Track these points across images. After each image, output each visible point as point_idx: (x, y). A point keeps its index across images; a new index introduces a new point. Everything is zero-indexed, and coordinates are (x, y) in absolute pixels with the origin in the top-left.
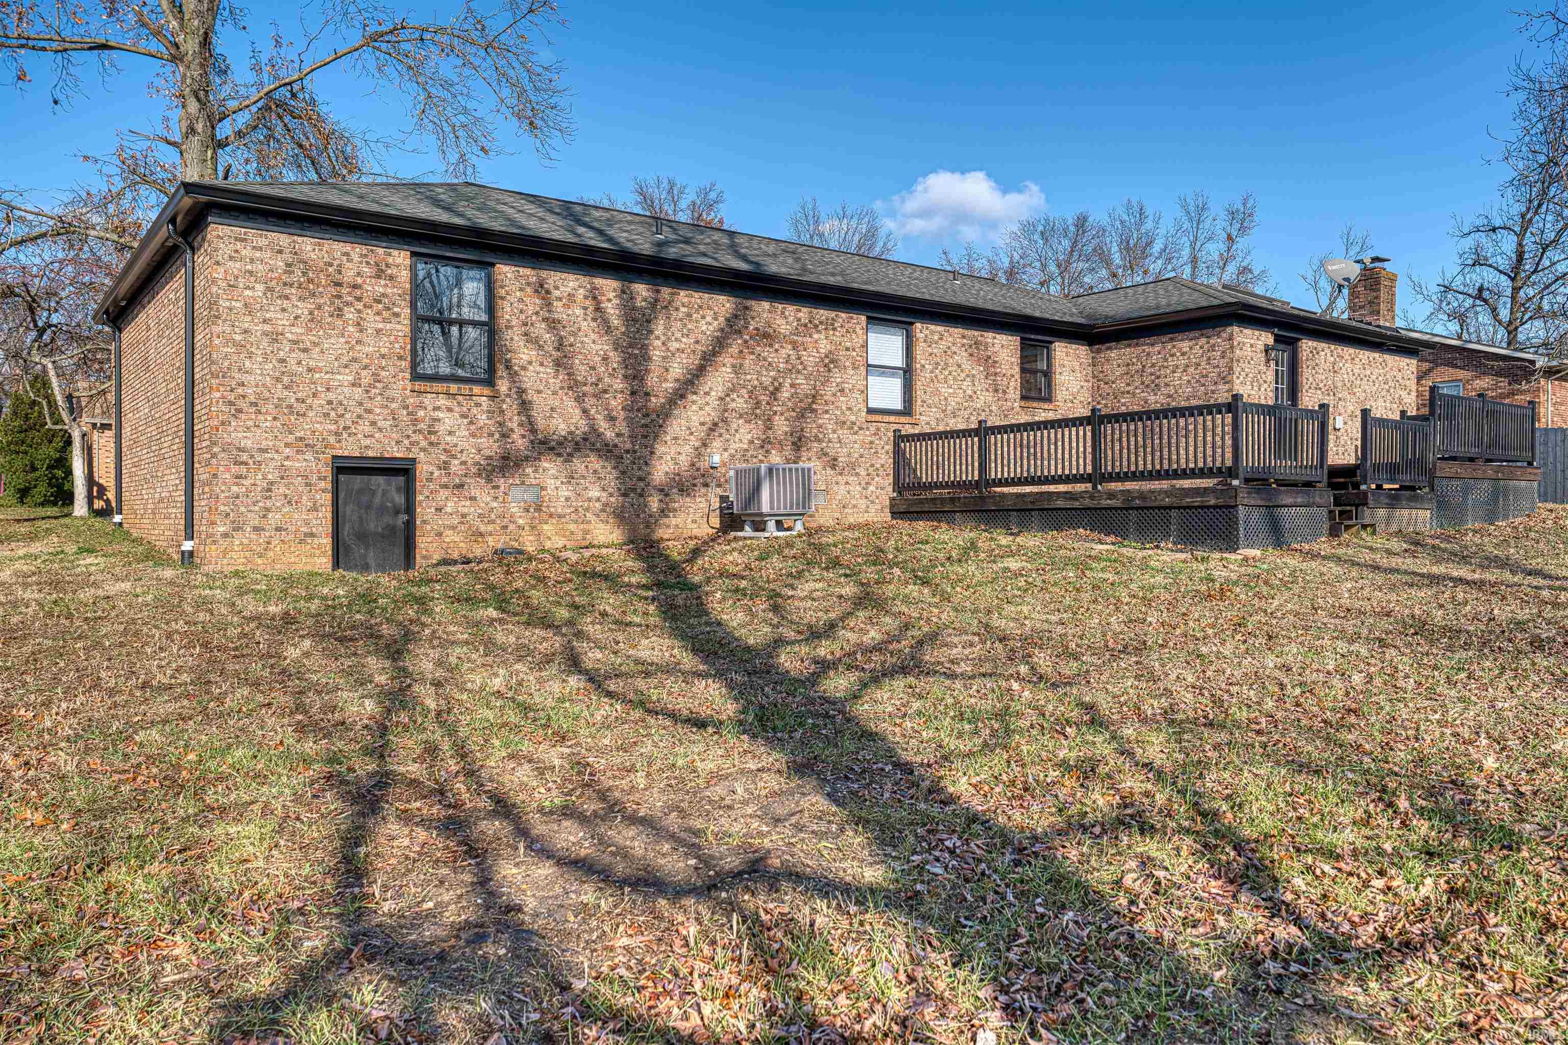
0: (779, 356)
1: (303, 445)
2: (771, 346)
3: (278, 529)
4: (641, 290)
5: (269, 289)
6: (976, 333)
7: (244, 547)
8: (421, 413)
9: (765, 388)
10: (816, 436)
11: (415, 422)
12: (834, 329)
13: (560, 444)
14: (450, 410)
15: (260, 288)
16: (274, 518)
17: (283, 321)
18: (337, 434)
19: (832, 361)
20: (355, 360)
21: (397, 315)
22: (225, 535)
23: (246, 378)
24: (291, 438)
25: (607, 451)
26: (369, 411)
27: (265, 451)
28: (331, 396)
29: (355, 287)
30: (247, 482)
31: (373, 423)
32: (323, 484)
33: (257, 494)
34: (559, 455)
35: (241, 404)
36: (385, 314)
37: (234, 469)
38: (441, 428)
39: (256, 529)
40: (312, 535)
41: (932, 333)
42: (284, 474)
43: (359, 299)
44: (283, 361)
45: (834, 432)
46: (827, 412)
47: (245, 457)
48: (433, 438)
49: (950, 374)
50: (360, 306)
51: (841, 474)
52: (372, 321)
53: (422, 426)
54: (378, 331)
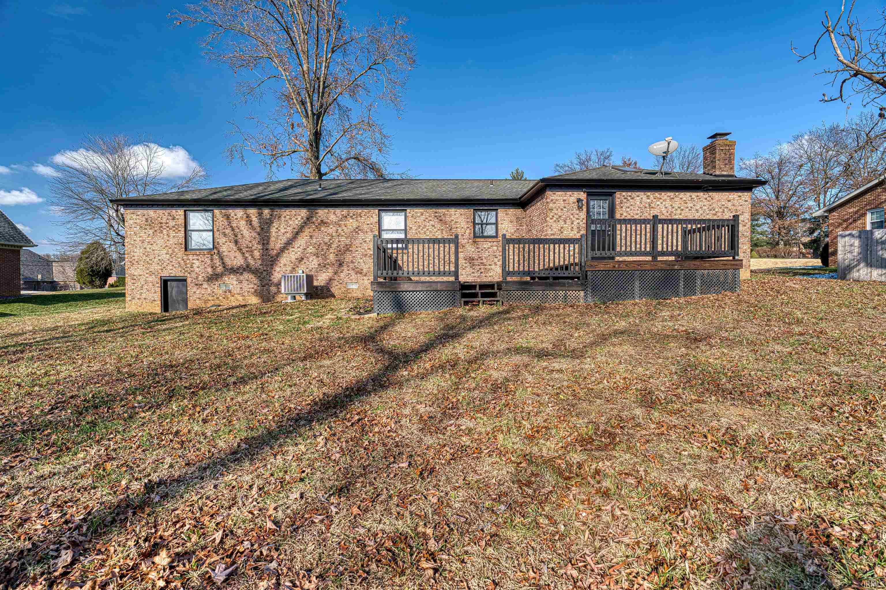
0: (331, 230)
1: (151, 273)
2: (328, 226)
3: (145, 299)
4: (266, 212)
5: (141, 227)
6: (444, 210)
7: (135, 304)
8: (188, 261)
9: (326, 244)
10: (352, 261)
11: (186, 264)
12: (361, 217)
13: (238, 269)
14: (198, 260)
15: (138, 227)
16: (144, 296)
17: (145, 236)
18: (162, 269)
19: (360, 230)
20: (167, 246)
21: (179, 231)
22: (130, 301)
23: (135, 254)
24: (148, 271)
25: (255, 272)
26: (171, 262)
27: (140, 275)
28: (160, 258)
29: (167, 223)
30: (136, 285)
31: (173, 265)
32: (158, 285)
33: (138, 289)
34: (238, 273)
35: (133, 262)
36: (176, 231)
37: (132, 281)
38: (194, 266)
39: (138, 299)
40: (155, 300)
41: (416, 213)
42: (146, 282)
43: (168, 227)
44: (145, 248)
45: (361, 259)
46: (357, 251)
47: (135, 277)
48: (192, 269)
49: (428, 230)
50: (168, 229)
51: (365, 276)
52: (172, 234)
53: (188, 266)
54: (174, 236)
